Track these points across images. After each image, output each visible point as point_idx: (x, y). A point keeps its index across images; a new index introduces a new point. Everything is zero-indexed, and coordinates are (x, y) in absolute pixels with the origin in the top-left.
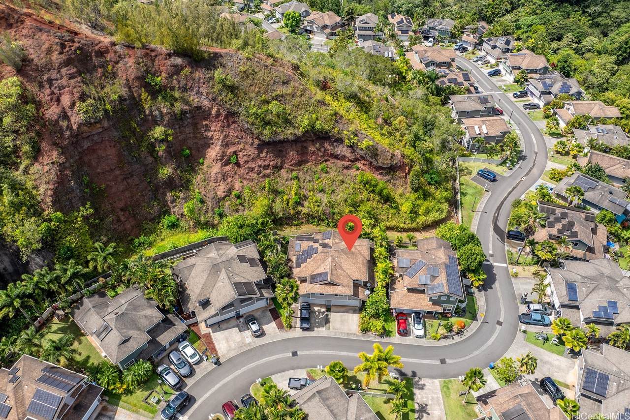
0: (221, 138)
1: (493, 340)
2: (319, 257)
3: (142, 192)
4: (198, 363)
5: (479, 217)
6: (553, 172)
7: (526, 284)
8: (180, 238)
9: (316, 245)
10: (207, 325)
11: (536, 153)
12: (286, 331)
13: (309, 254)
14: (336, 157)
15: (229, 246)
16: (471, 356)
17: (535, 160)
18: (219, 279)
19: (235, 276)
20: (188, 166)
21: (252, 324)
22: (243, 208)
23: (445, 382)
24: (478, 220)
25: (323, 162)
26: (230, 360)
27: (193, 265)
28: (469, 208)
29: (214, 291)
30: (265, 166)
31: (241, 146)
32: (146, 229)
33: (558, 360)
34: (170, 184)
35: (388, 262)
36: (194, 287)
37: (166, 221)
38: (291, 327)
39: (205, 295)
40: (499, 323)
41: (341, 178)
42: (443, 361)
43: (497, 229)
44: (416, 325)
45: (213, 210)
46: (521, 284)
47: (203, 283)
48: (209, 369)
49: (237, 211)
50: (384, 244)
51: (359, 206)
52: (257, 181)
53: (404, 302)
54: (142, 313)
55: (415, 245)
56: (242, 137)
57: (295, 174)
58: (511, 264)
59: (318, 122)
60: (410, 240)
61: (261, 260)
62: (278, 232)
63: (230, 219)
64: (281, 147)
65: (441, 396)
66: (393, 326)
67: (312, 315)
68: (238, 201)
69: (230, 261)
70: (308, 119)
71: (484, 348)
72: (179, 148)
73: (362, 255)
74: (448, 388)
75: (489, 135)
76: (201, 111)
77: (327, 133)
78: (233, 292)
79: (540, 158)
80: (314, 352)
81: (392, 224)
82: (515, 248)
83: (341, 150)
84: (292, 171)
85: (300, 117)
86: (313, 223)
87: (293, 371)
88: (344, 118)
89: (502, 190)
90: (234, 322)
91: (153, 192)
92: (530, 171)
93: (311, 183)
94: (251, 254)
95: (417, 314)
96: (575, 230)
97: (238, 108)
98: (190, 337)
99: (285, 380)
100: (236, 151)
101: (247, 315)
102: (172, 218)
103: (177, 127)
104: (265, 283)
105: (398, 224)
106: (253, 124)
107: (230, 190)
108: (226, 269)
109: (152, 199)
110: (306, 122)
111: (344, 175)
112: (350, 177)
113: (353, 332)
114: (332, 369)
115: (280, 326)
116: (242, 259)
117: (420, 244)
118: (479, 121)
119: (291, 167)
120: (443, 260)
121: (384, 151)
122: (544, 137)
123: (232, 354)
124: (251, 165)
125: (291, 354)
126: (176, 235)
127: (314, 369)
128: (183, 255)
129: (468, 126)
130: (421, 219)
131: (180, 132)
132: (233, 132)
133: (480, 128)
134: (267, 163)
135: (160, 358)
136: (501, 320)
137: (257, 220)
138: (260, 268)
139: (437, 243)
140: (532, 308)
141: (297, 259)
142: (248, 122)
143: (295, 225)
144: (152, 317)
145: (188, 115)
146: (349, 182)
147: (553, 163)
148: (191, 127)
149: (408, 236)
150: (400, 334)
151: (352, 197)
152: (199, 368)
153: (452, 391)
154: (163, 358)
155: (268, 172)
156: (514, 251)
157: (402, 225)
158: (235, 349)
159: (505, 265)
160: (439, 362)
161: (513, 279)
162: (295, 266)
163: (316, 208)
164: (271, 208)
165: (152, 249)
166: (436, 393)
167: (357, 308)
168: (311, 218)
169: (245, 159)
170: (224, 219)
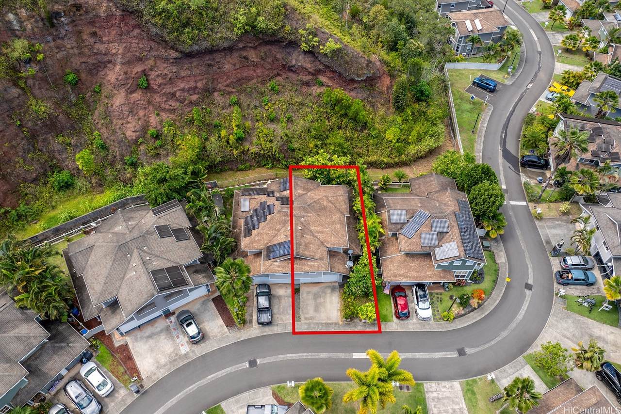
0: (120, 52)
1: (524, 312)
2: (276, 219)
3: (10, 141)
4: (110, 395)
5: (482, 140)
6: (567, 76)
7: (554, 227)
8: (79, 203)
9: (271, 201)
10: (122, 334)
11: (540, 53)
12: (239, 329)
13: (261, 214)
14: (290, 69)
15: (144, 213)
16: (498, 339)
17: (539, 62)
18: (130, 266)
19: (153, 259)
20: (78, 98)
21: (188, 325)
22: (165, 152)
23: (468, 384)
24: (482, 144)
25: (272, 78)
26: (159, 384)
27: (91, 248)
28: (468, 130)
29: (123, 286)
30: (190, 89)
31: (151, 62)
32: (26, 194)
33: (612, 333)
34: (52, 126)
35: (375, 216)
36: (94, 281)
37: (55, 178)
38: (244, 322)
39: (110, 293)
40: (529, 287)
41: (300, 99)
42: (461, 352)
43: (507, 155)
44: (420, 303)
45: (122, 159)
46: (549, 228)
47: (106, 275)
48: (129, 401)
49: (158, 156)
50: (367, 191)
51: (327, 137)
52: (180, 112)
53: (402, 272)
54: (12, 334)
55: (407, 186)
56: (151, 48)
57: (234, 98)
58: (531, 201)
59: (260, 18)
60: (400, 180)
61: (193, 229)
62: (219, 183)
63: (147, 169)
64: (209, 59)
65: (465, 407)
66: (388, 308)
67: (275, 301)
68: (158, 143)
69: (144, 237)
70: (244, 14)
71: (513, 325)
72: (60, 72)
73: (339, 209)
74: (473, 393)
75: (484, 32)
76: (82, 12)
77: (275, 33)
78: (150, 287)
79: (545, 59)
80: (281, 357)
81: (373, 160)
82: (533, 178)
83: (297, 59)
84: (229, 93)
85: (232, 13)
86: (265, 165)
87: (252, 391)
88: (298, 12)
89: (507, 103)
90: (162, 324)
91: (28, 140)
92: (536, 76)
93: (259, 109)
94: (176, 221)
95: (421, 286)
96: (615, 151)
97: (138, 4)
98: (99, 353)
99: (241, 407)
100: (145, 70)
101: (180, 310)
102: (64, 176)
103: (50, 38)
104: (202, 263)
105: (382, 158)
106: (163, 26)
107: (145, 128)
108: (140, 249)
109: (29, 150)
110: (242, 19)
111: (303, 95)
112: (311, 97)
113: (334, 320)
114: (309, 393)
115: (229, 322)
116: (163, 231)
117: (415, 184)
118: (470, 15)
119: (227, 89)
120: (452, 209)
121: (356, 57)
122: (547, 33)
123: (162, 374)
124: (169, 89)
125: (247, 364)
126: (74, 199)
127: (282, 385)
128: (85, 228)
129: (457, 21)
130: (412, 150)
131: (57, 48)
132: (137, 41)
133: (473, 22)
134: (192, 84)
135: (53, 392)
136: (530, 282)
137: (186, 168)
138: (192, 243)
139: (438, 182)
140: (569, 262)
141: (246, 223)
142: (155, 25)
143: (241, 170)
144: (29, 338)
145: (63, 19)
146: (311, 104)
147: (562, 64)
148: (74, 39)
149: (397, 175)
150: (398, 318)
151: (316, 125)
152: (112, 402)
153: (479, 397)
154: (58, 392)
155: (194, 97)
156: (532, 182)
157: (385, 160)
158: (165, 365)
159: (524, 203)
160: (455, 355)
161: (537, 222)
162: (243, 234)
163: (268, 145)
164: (204, 149)
165: (39, 223)
166: (458, 404)
167: (337, 285)
168: (263, 160)
169: (160, 80)
170: (140, 170)
